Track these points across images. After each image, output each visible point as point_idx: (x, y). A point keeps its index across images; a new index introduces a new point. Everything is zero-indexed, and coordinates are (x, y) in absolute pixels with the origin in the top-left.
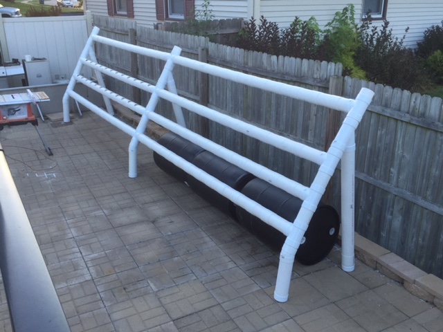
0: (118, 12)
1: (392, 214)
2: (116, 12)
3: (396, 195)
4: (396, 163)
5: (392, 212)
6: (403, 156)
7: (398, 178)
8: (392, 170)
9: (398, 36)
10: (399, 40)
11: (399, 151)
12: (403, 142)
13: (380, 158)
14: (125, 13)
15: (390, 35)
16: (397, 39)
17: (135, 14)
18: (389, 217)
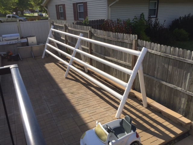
0: (61, 18)
1: (155, 88)
2: (60, 18)
3: (156, 81)
4: (156, 70)
5: (155, 87)
6: (159, 67)
7: (157, 75)
8: (155, 72)
9: (161, 23)
10: (162, 25)
11: (157, 66)
12: (158, 62)
13: (151, 68)
14: (63, 18)
15: (159, 23)
16: (161, 24)
17: (67, 18)
18: (154, 89)
